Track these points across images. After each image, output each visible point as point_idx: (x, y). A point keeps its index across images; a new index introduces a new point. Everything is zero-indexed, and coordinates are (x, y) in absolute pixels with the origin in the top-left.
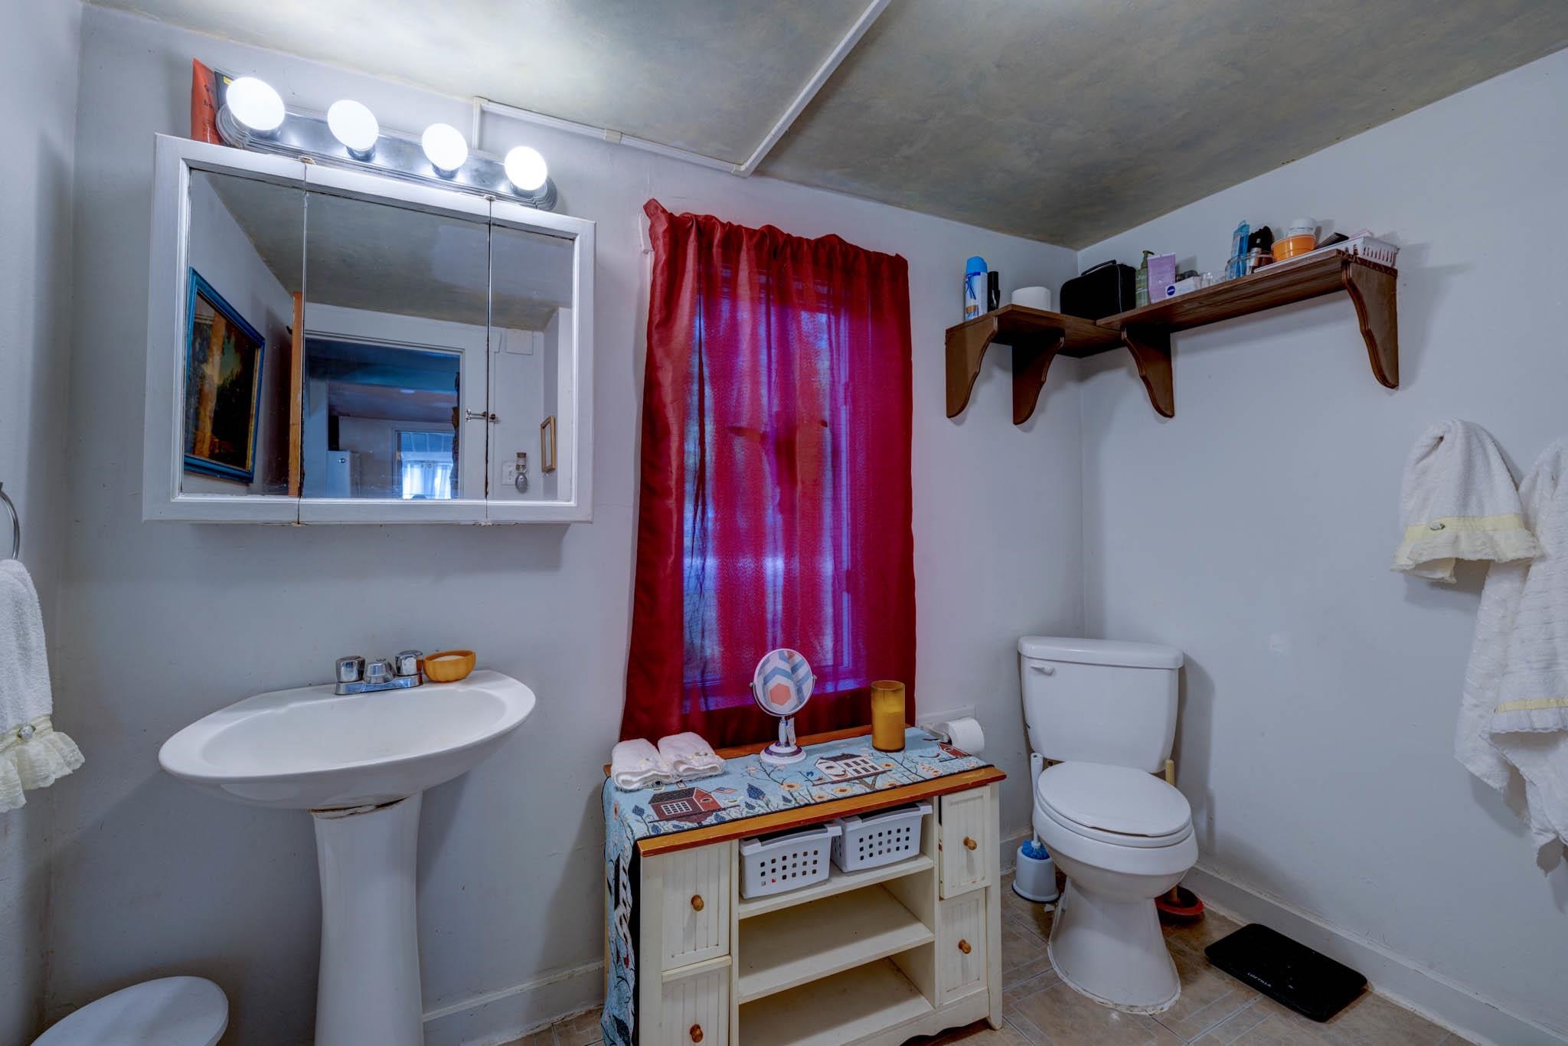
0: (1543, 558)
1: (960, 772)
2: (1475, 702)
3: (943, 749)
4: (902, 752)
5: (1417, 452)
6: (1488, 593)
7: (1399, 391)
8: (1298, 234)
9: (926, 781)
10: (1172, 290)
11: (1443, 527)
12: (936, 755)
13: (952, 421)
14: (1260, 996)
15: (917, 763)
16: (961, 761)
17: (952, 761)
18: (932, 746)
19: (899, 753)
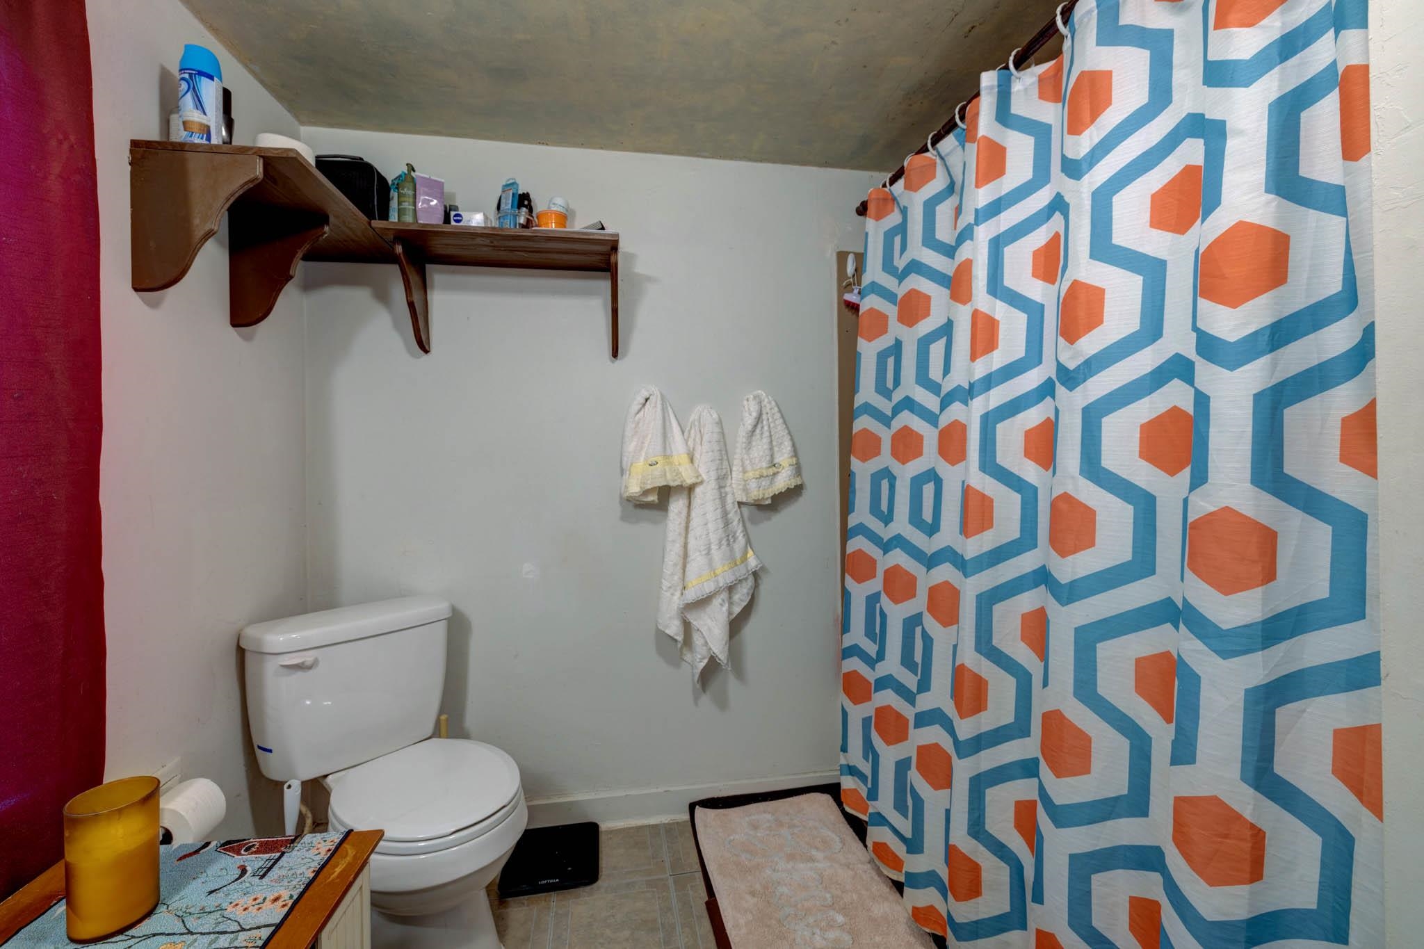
0: (701, 483)
1: (318, 873)
2: (669, 585)
3: (239, 853)
4: (162, 908)
5: (635, 407)
6: (672, 508)
7: (618, 361)
8: (559, 210)
9: (278, 927)
10: (459, 218)
11: (657, 463)
12: (239, 872)
13: (140, 297)
14: (554, 896)
15: (220, 908)
16: (294, 853)
17: (281, 863)
18: (210, 862)
19: (154, 917)
